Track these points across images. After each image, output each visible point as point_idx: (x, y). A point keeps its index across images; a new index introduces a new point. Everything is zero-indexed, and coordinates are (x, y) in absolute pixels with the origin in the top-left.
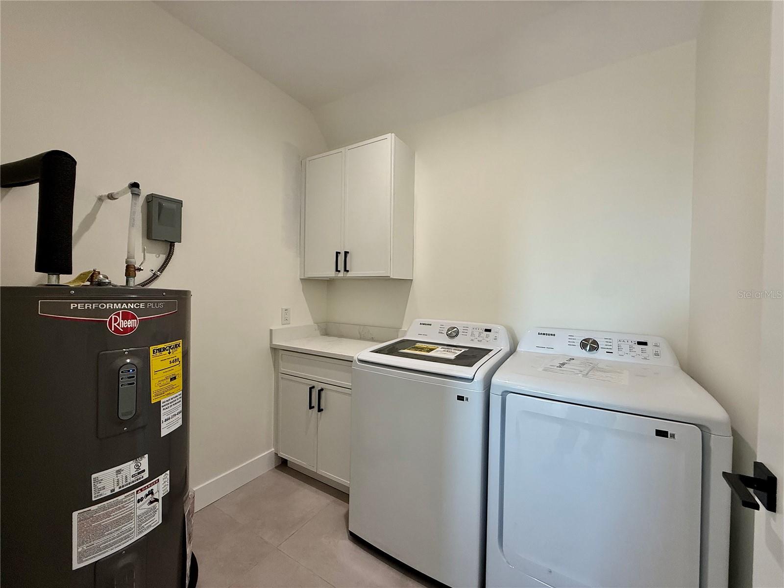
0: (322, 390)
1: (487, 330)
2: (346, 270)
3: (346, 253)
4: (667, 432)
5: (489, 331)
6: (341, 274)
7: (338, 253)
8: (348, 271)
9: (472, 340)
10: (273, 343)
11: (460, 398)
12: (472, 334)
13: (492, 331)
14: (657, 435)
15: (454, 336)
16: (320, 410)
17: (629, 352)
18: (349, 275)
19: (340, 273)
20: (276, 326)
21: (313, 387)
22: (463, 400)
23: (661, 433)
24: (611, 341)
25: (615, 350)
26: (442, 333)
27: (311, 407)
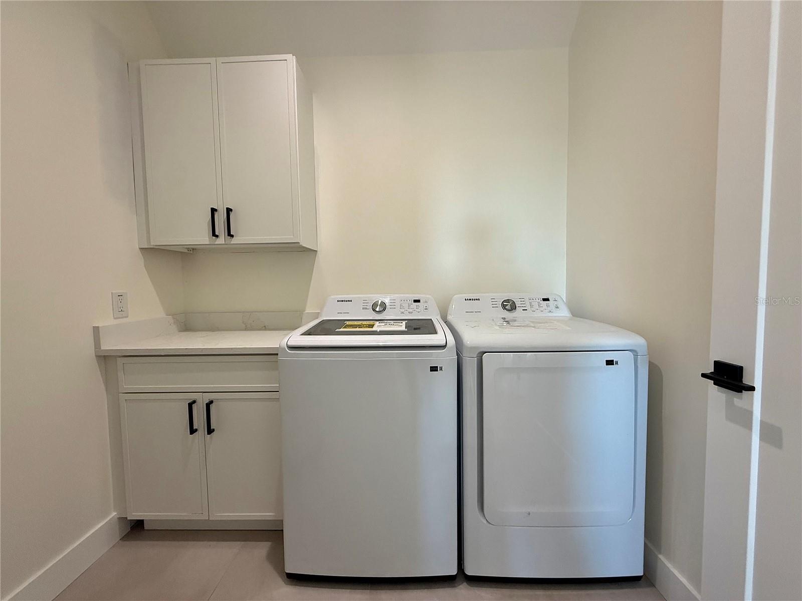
0: (211, 402)
1: (415, 301)
2: (230, 235)
3: (229, 211)
4: (613, 361)
5: (418, 301)
6: (221, 240)
7: (213, 211)
8: (232, 236)
9: (403, 313)
10: (102, 348)
11: (434, 369)
12: (401, 307)
13: (421, 301)
14: (607, 365)
15: (382, 311)
16: (210, 431)
17: (538, 308)
18: (234, 241)
19: (218, 239)
20: (105, 321)
21: (194, 402)
22: (437, 371)
23: (610, 363)
24: (524, 300)
25: (528, 308)
26: (366, 309)
27: (193, 431)
